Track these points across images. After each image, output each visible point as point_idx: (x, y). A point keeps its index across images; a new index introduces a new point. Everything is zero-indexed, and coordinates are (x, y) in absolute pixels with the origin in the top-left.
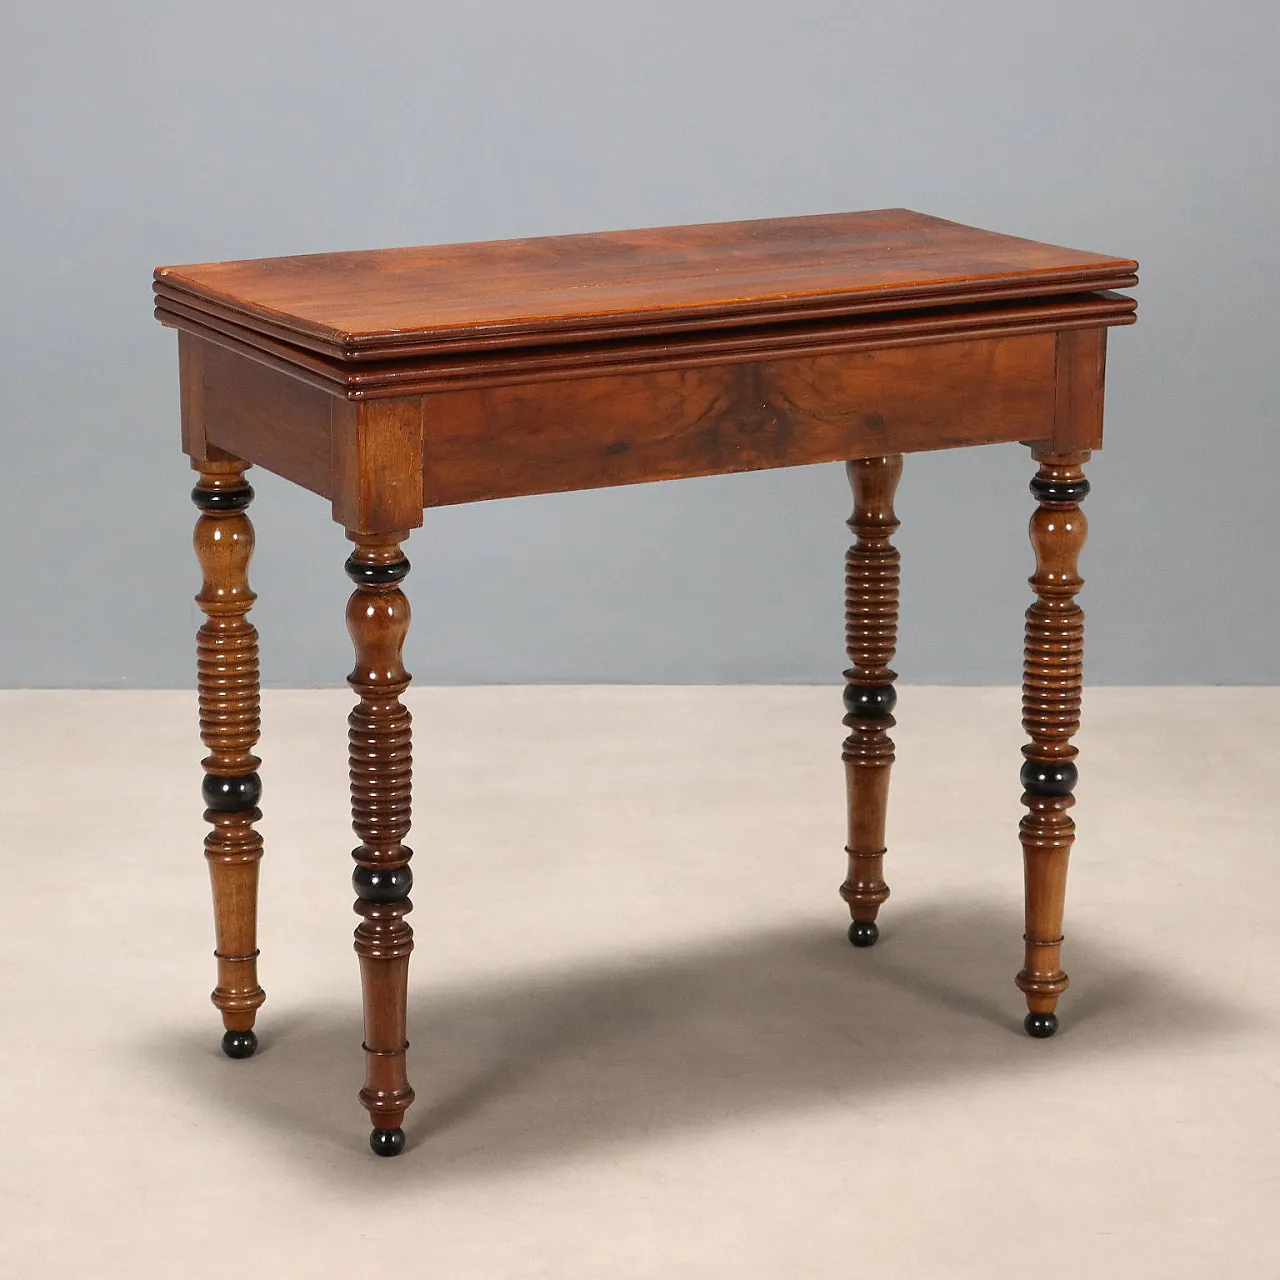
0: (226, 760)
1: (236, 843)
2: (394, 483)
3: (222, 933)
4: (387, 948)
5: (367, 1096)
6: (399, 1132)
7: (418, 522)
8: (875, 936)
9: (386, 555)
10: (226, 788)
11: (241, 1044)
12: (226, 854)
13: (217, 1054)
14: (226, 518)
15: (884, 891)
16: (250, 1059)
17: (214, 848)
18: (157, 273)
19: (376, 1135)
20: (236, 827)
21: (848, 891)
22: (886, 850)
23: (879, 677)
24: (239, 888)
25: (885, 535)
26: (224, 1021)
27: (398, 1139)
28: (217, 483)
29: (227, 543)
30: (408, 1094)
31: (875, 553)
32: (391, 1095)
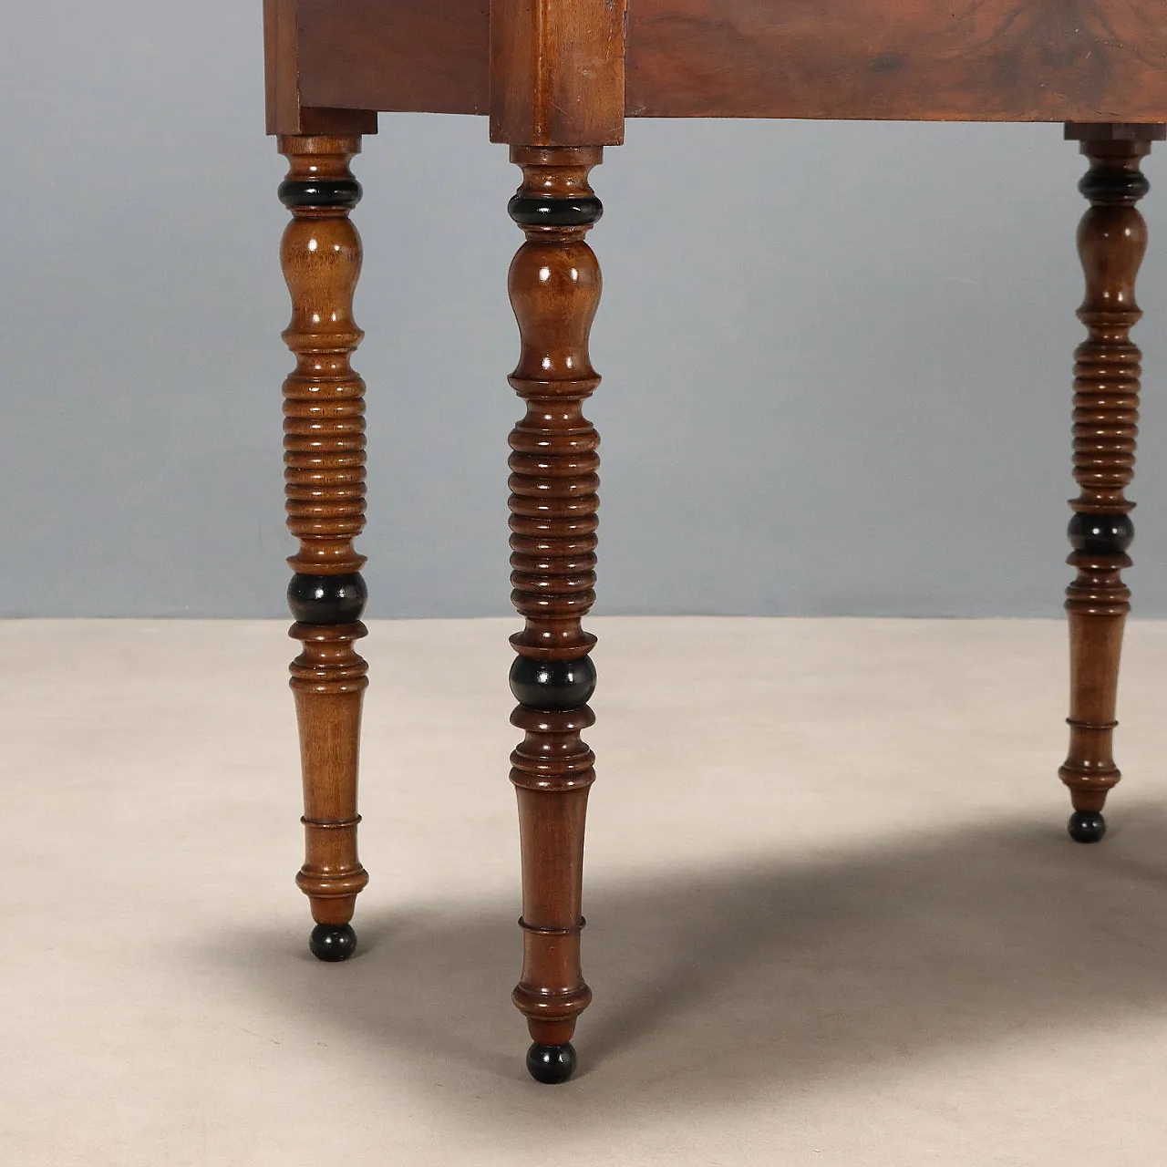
0: (321, 553)
1: (332, 666)
2: (585, 73)
3: (311, 790)
4: (558, 777)
5: (525, 995)
6: (567, 1048)
7: (616, 138)
8: (1102, 829)
9: (568, 184)
10: (320, 593)
11: (335, 942)
12: (319, 681)
13: (304, 956)
14: (325, 219)
15: (1114, 774)
16: (346, 962)
17: (303, 674)
19: (535, 1053)
20: (333, 644)
21: (1070, 773)
22: (1116, 723)
23: (1112, 503)
24: (336, 727)
25: (1124, 325)
26: (313, 913)
27: (568, 1060)
28: (313, 169)
29: (325, 254)
30: (583, 993)
31: (1113, 347)
32: (559, 994)
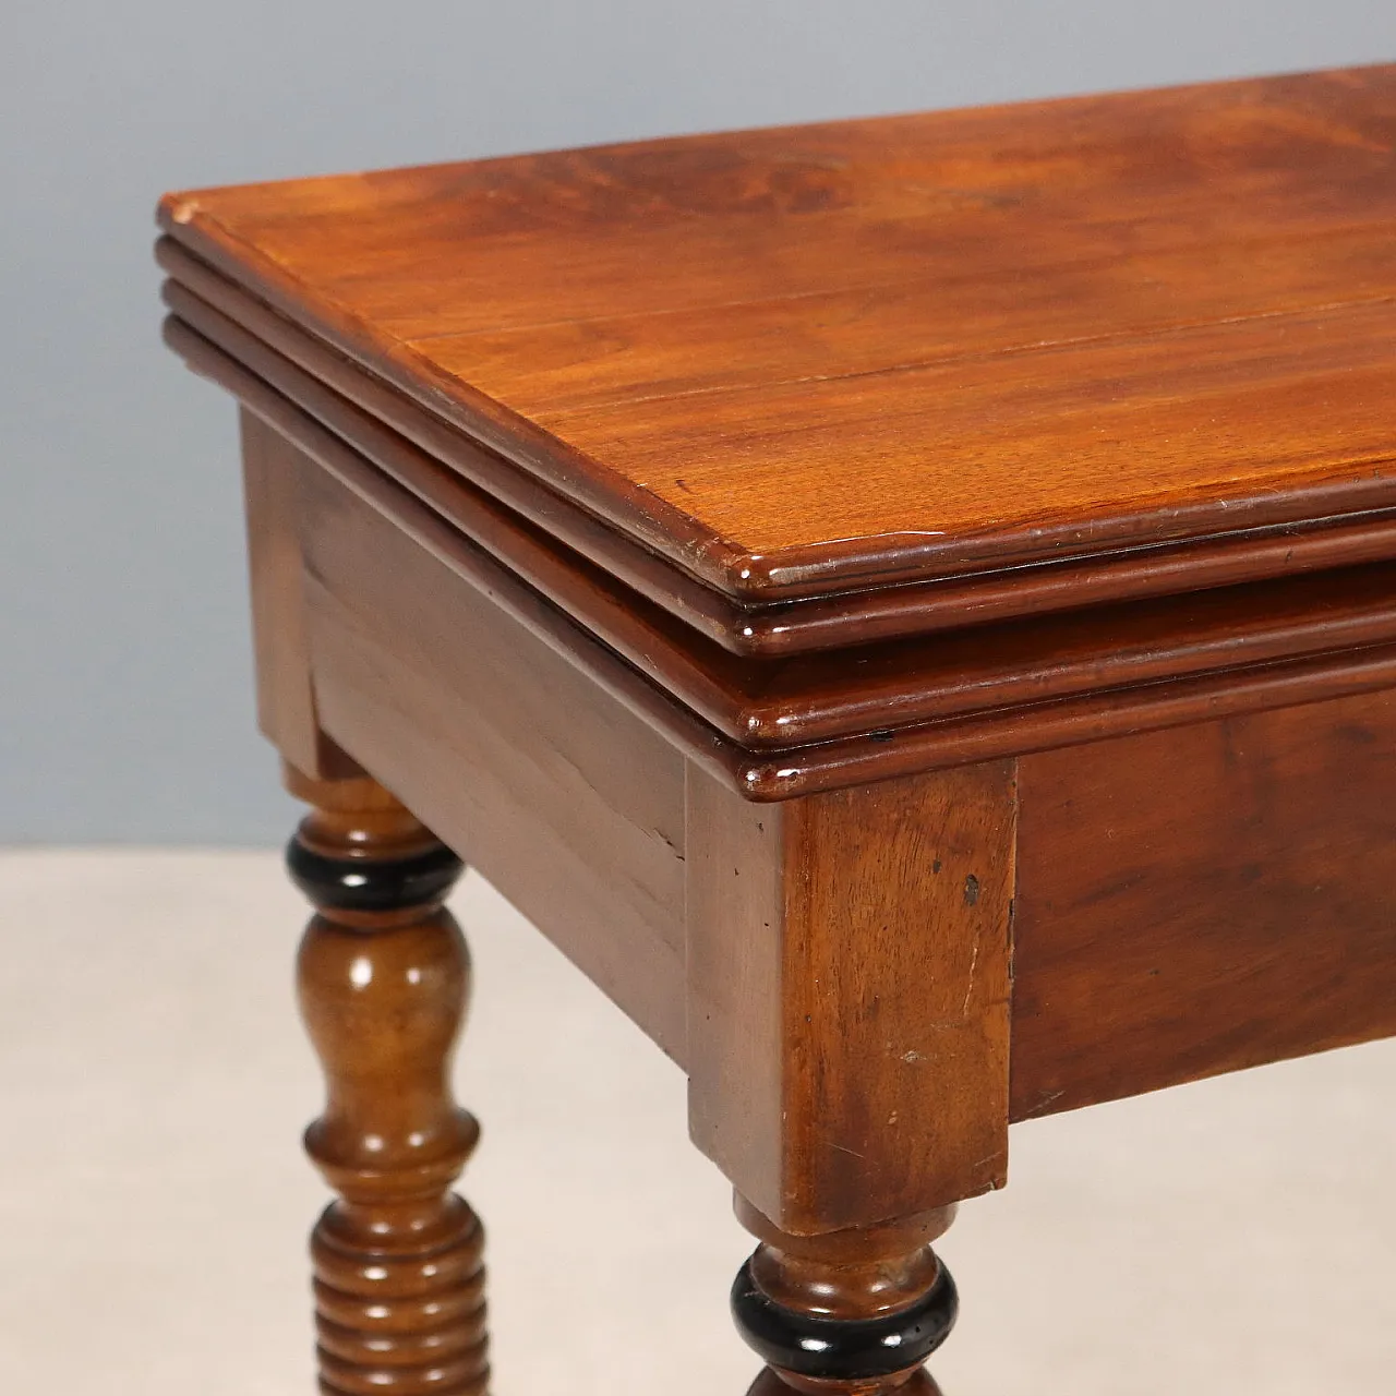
2: (910, 1057)
7: (987, 1172)
9: (877, 1287)
14: (385, 931)
18: (165, 211)
28: (358, 836)
29: (390, 994)
